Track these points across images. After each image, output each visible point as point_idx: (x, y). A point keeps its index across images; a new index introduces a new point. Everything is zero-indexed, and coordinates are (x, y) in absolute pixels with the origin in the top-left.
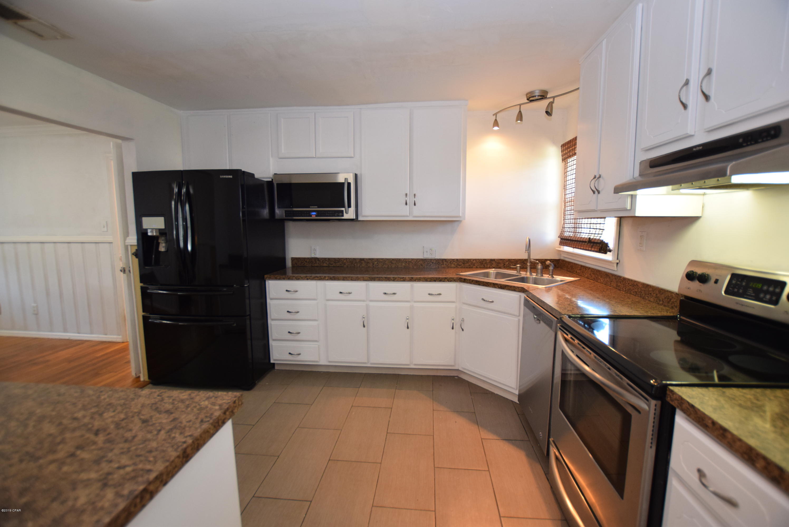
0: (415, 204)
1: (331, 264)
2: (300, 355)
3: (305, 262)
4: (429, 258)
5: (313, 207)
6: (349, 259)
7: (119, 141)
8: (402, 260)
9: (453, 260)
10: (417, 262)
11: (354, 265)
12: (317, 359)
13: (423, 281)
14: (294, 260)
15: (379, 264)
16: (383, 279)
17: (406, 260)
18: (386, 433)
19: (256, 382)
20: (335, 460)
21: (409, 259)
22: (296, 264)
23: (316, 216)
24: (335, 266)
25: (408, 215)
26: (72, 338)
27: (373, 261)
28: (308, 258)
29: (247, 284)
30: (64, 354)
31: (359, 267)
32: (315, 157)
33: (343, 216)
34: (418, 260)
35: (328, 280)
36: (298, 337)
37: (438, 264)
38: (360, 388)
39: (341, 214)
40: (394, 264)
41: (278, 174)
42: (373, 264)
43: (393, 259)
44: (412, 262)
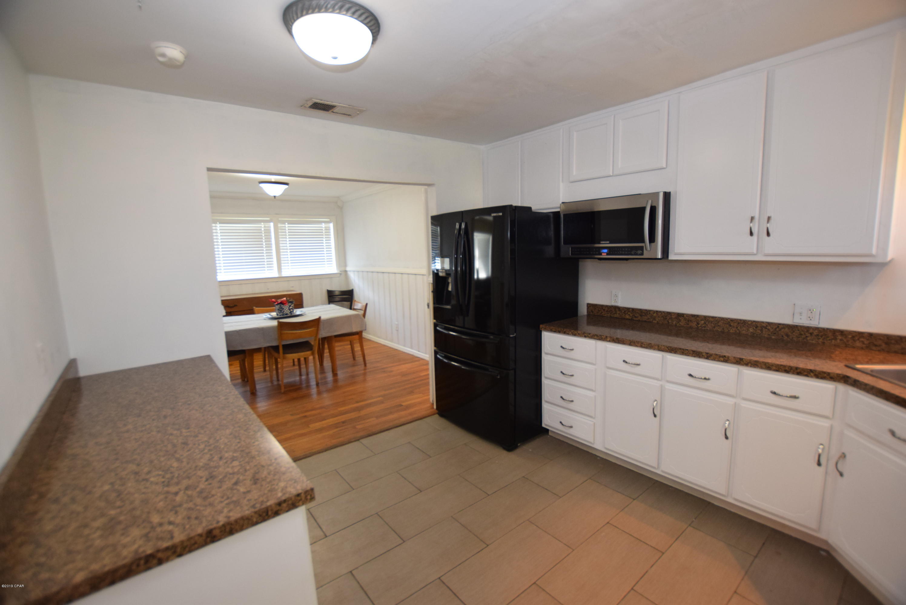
0: (768, 234)
1: (636, 317)
2: (571, 429)
3: (602, 311)
4: (804, 325)
5: (604, 242)
6: (660, 312)
7: (426, 187)
8: (749, 323)
9: (861, 334)
10: (777, 330)
11: (668, 321)
12: (592, 441)
13: (762, 368)
14: (590, 306)
15: (707, 325)
16: (690, 354)
17: (757, 324)
18: (630, 588)
19: (519, 445)
20: (540, 587)
21: (763, 322)
22: (592, 312)
23: (608, 254)
24: (641, 320)
25: (755, 251)
26: (415, 355)
27: (698, 318)
28: (607, 306)
29: (513, 334)
30: (404, 368)
31: (676, 325)
32: (612, 175)
33: (642, 254)
34: (780, 327)
35: (610, 341)
36: (571, 406)
37: (823, 337)
38: (635, 501)
39: (640, 252)
40: (734, 327)
41: (566, 203)
42: (698, 324)
43: (733, 320)
44: (767, 328)
